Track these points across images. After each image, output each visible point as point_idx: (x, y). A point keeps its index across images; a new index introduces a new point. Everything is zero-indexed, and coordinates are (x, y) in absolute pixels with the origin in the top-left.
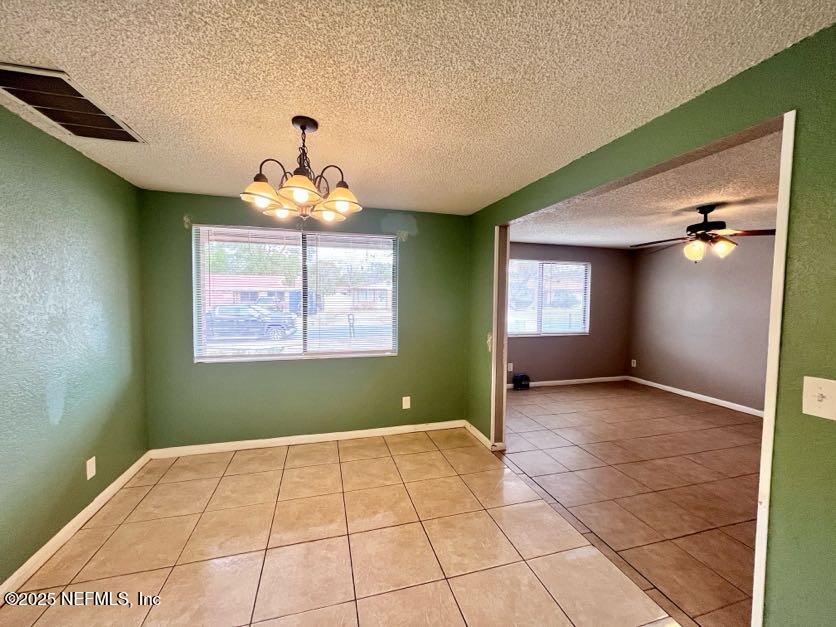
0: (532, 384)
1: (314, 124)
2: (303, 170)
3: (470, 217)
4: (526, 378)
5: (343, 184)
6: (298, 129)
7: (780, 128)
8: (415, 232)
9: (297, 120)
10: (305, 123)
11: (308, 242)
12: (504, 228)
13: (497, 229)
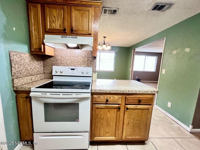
0: (141, 81)
1: (106, 37)
2: (104, 44)
3: (129, 47)
4: (140, 80)
5: (109, 45)
6: (104, 38)
7: (164, 39)
8: (118, 50)
9: (103, 37)
10: (105, 37)
11: (101, 52)
12: (134, 50)
13: (133, 50)
